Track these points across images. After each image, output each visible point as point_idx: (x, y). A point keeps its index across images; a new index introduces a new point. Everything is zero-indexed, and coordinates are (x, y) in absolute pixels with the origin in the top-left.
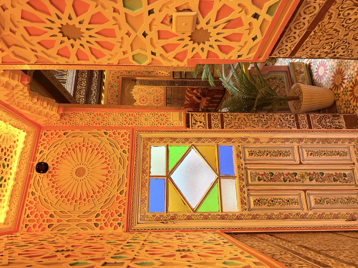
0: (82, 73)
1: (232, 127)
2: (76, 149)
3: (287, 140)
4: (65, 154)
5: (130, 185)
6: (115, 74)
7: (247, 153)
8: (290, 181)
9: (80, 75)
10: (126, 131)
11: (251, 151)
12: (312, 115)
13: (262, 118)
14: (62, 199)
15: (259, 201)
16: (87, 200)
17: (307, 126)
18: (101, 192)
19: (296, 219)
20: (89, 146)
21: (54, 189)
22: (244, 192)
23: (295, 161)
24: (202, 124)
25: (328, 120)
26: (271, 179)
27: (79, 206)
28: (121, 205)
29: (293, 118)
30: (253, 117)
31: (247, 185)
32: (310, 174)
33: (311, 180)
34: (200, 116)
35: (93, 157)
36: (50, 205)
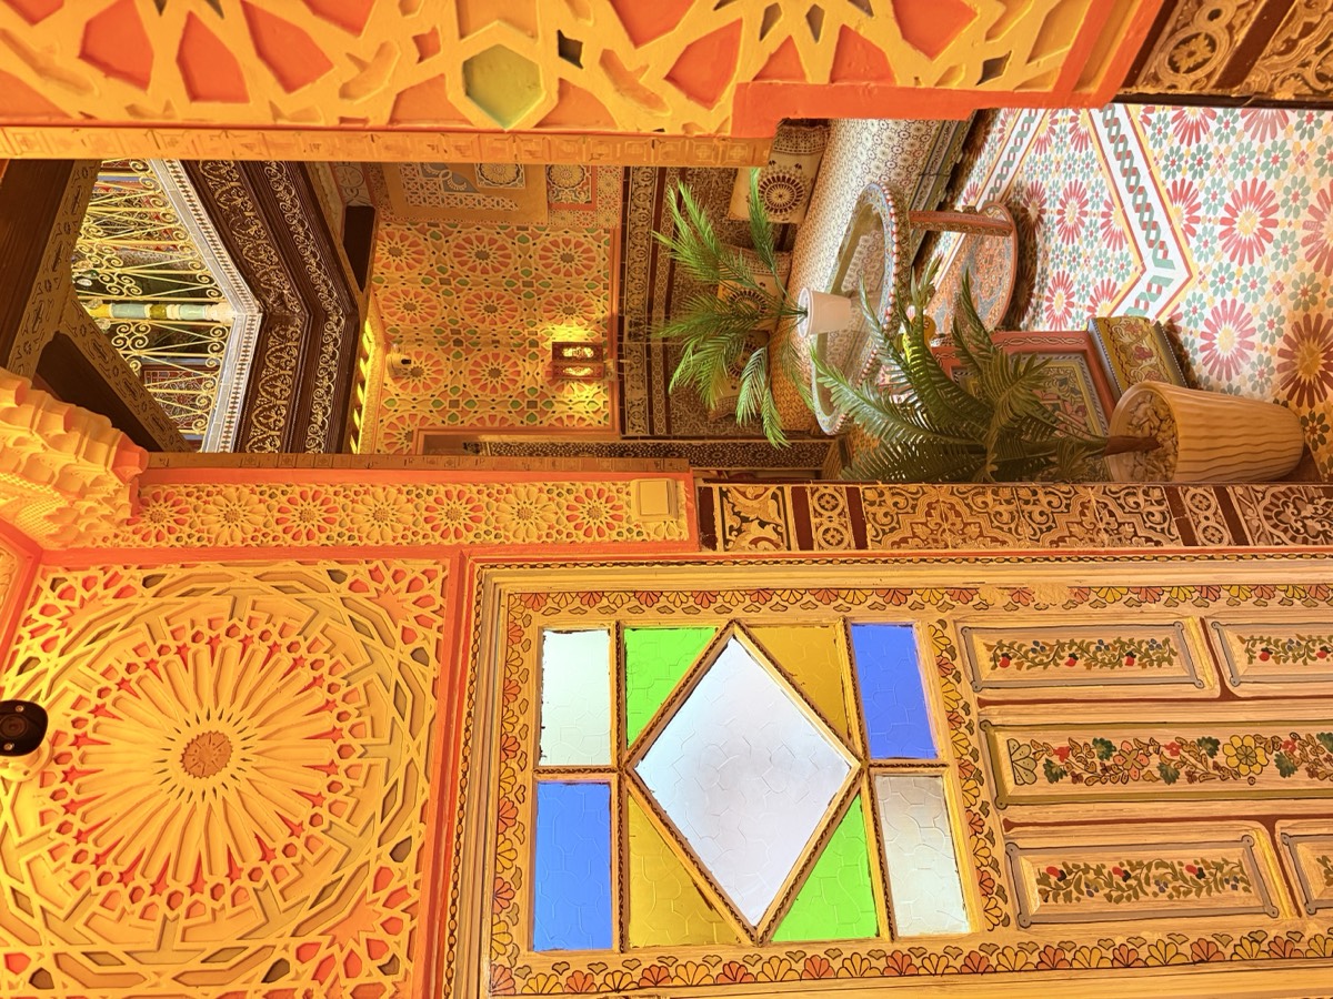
0: (265, 409)
1: (904, 540)
2: (194, 647)
3: (1150, 593)
4: (141, 671)
5: (443, 815)
6: (400, 426)
7: (984, 657)
8: (1191, 778)
9: (257, 416)
10: (428, 564)
11: (1001, 645)
12: (1240, 490)
13: (1027, 502)
14: (104, 890)
15: (1062, 877)
16: (229, 889)
17: (1227, 535)
18: (302, 851)
19: (1252, 963)
20: (257, 632)
21: (69, 838)
22: (990, 836)
23: (1201, 685)
24: (768, 532)
25: (1310, 507)
26: (1105, 769)
27: (183, 922)
28: (397, 912)
29: (1159, 503)
30: (994, 500)
31: (1001, 801)
32: (1275, 743)
33: (1286, 770)
34: (757, 497)
35: (273, 682)
36: (37, 922)
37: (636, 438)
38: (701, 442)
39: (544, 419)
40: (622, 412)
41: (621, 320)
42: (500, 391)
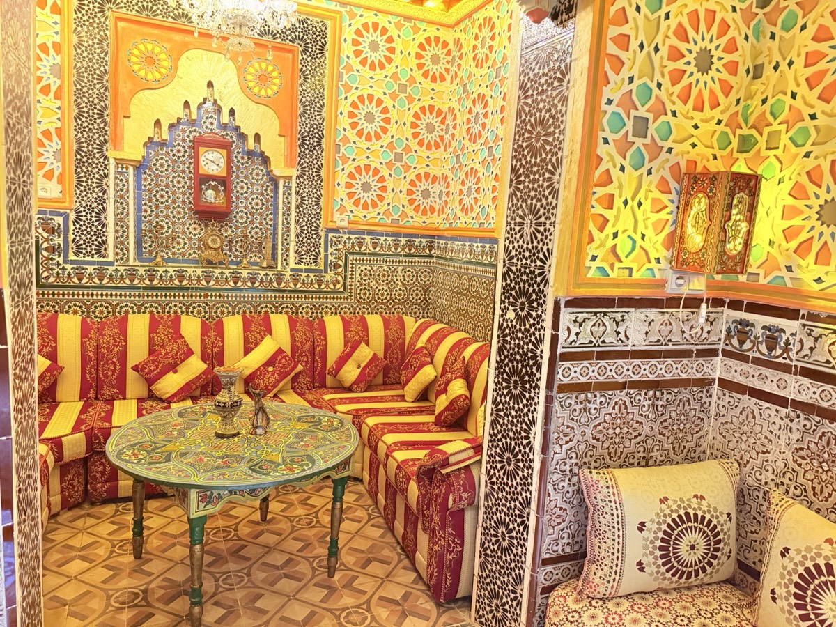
37: (556, 326)
38: (537, 444)
39: (611, 148)
40: (608, 302)
41: (792, 314)
42: (672, 66)
